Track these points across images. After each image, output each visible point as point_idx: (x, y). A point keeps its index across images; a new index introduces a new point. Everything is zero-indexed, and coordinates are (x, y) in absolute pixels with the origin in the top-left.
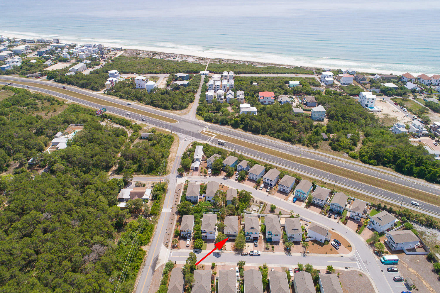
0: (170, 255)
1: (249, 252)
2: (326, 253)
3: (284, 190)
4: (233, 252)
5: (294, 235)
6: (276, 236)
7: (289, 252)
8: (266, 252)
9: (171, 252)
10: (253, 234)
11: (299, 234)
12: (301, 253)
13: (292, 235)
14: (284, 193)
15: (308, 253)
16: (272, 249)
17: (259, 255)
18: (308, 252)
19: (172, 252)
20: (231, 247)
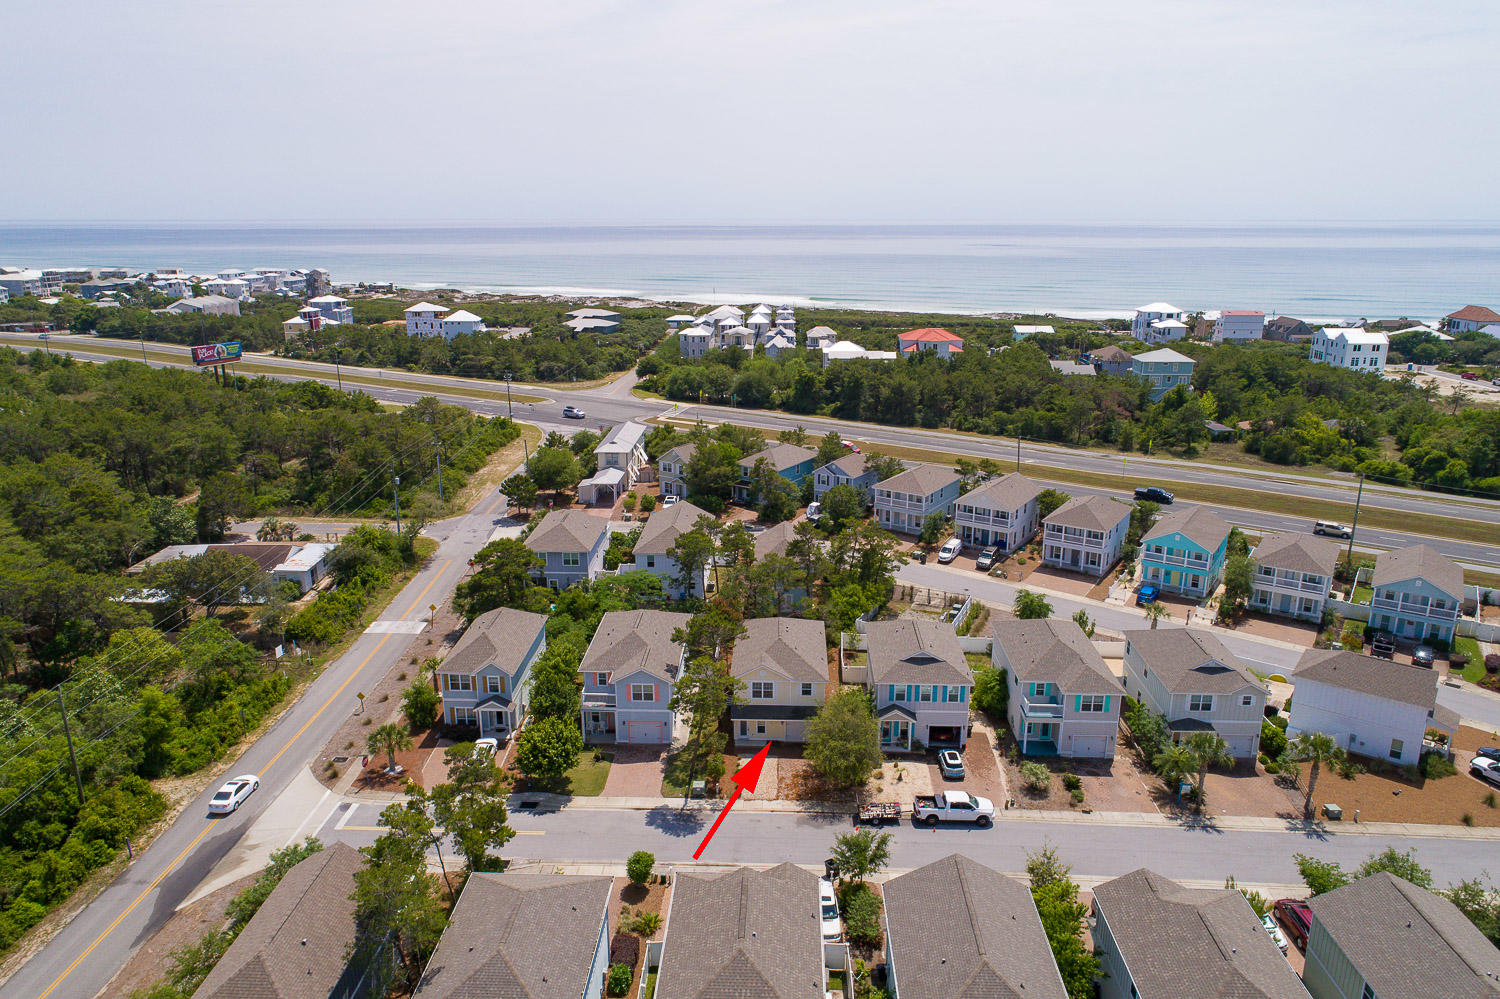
0: (334, 820)
1: (907, 808)
2: (1467, 821)
3: (1076, 554)
4: (793, 806)
5: (1207, 707)
6: (1086, 707)
7: (1197, 812)
8: (1030, 807)
9: (345, 807)
10: (926, 698)
11: (1247, 702)
12: (1281, 816)
13: (1194, 707)
14: (1078, 573)
15: (1334, 817)
16: (1068, 795)
17: (983, 822)
18: (1333, 807)
19: (354, 807)
20: (781, 780)
